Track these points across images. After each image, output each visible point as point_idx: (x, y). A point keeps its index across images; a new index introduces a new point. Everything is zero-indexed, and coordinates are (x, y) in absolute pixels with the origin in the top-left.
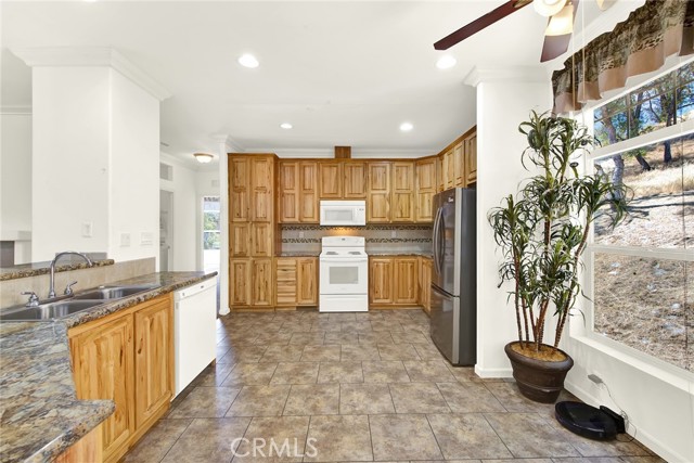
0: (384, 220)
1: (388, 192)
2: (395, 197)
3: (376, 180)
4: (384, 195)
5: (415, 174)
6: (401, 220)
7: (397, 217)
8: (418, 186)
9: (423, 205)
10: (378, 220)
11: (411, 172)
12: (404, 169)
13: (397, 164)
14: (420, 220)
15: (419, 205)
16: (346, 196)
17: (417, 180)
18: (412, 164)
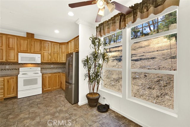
0: (48, 61)
2: (52, 54)
3: (45, 48)
4: (49, 53)
5: (60, 47)
6: (55, 61)
7: (53, 61)
8: (60, 51)
9: (62, 57)
10: (46, 61)
11: (58, 46)
12: (56, 45)
13: (53, 43)
14: (61, 62)
15: (61, 57)
16: (32, 52)
17: (60, 49)
18: (58, 44)
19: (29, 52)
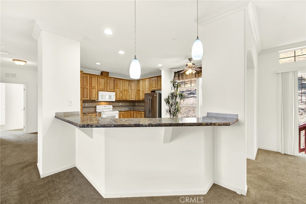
0: (120, 99)
1: (121, 90)
2: (123, 91)
3: (118, 86)
4: (120, 91)
5: (129, 85)
7: (124, 98)
8: (130, 89)
9: (132, 95)
10: (118, 99)
11: (128, 84)
12: (126, 82)
13: (124, 81)
14: (131, 99)
15: (130, 94)
16: (108, 90)
17: (130, 87)
18: (128, 81)
19: (105, 90)
